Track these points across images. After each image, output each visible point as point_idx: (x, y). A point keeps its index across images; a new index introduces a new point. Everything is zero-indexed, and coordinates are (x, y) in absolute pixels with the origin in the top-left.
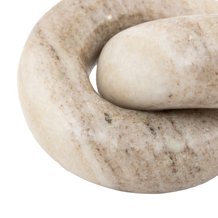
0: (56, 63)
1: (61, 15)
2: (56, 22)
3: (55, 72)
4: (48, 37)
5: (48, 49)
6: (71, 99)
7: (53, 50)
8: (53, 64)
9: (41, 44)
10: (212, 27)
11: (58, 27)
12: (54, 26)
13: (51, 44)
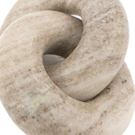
0: (109, 112)
1: (76, 115)
2: (82, 118)
3: (115, 111)
4: (95, 120)
5: (103, 118)
6: (125, 100)
7: (102, 115)
8: (111, 113)
9: (101, 124)
10: (114, 51)
11: (86, 115)
12: (86, 119)
13: (100, 117)
